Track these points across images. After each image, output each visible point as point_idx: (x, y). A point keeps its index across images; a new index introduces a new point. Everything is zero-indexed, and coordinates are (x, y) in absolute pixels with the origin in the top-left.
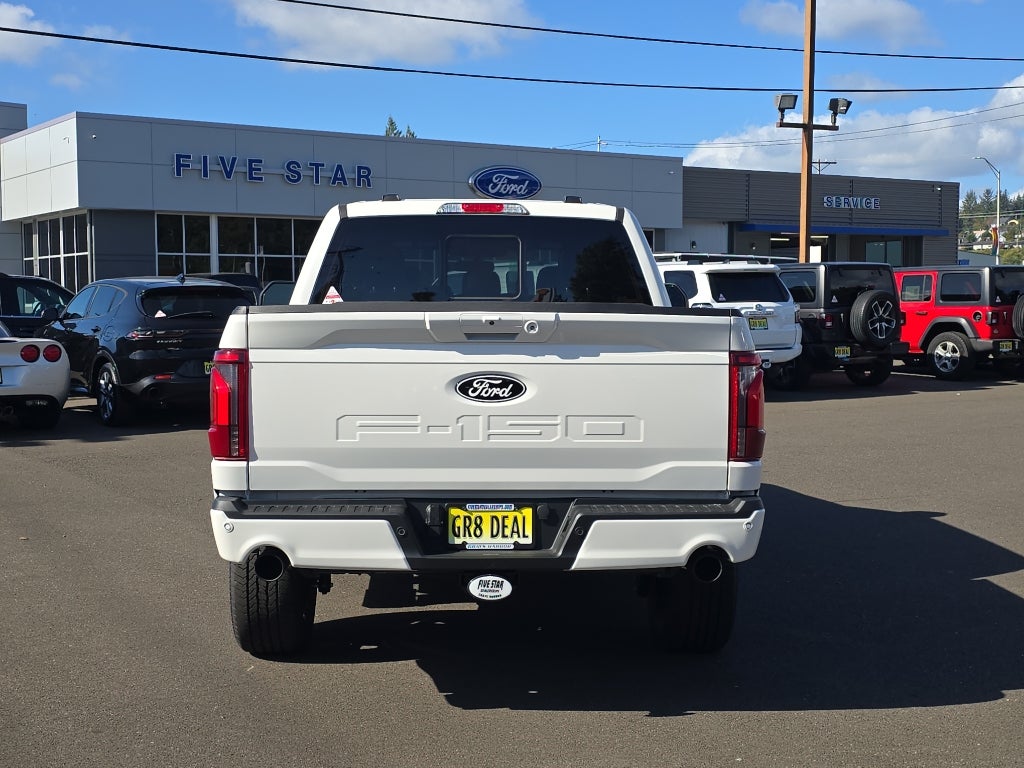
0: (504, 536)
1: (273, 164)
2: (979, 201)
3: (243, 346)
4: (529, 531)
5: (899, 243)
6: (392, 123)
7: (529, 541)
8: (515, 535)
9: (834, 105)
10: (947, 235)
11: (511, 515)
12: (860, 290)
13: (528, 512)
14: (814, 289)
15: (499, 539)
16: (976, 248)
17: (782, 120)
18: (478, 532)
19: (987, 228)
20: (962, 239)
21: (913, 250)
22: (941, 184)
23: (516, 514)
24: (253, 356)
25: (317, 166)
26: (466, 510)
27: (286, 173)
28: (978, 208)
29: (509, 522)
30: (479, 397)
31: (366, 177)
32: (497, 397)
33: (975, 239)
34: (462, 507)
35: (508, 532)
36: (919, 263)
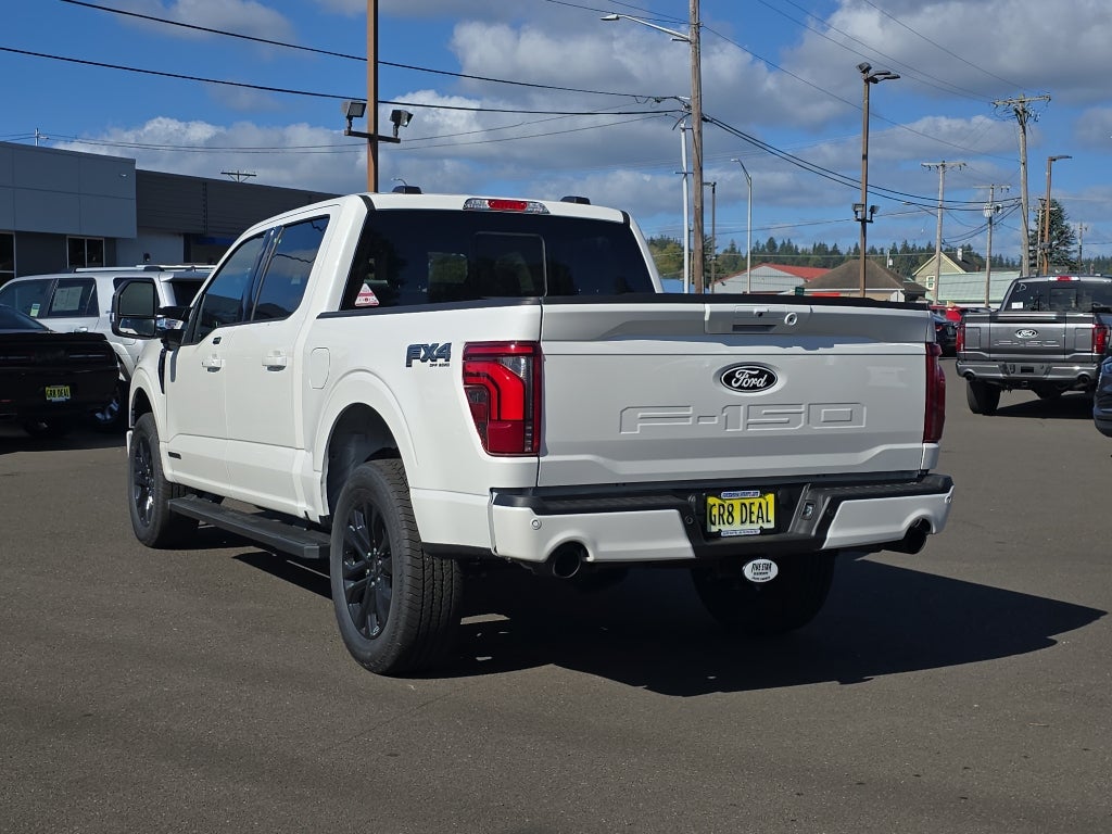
0: (751, 522)
3: (536, 339)
4: (772, 516)
7: (771, 525)
8: (760, 521)
9: (396, 117)
11: (757, 501)
13: (770, 498)
15: (748, 526)
17: (350, 128)
18: (730, 520)
23: (761, 500)
24: (545, 347)
26: (720, 499)
29: (755, 509)
30: (740, 387)
32: (755, 387)
34: (717, 496)
35: (754, 518)
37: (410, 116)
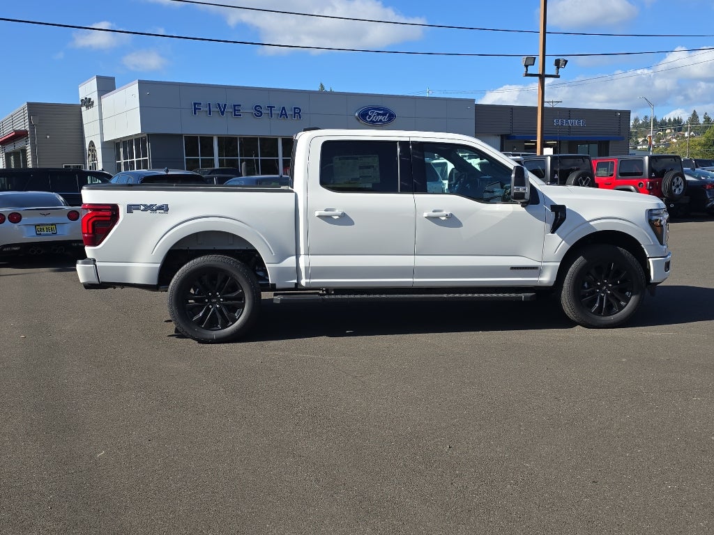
1: (247, 107)
2: (641, 122)
5: (596, 145)
6: (322, 86)
9: (557, 63)
10: (623, 140)
12: (572, 171)
14: (544, 171)
16: (639, 147)
17: (527, 72)
19: (645, 137)
20: (632, 143)
21: (604, 148)
22: (620, 112)
25: (271, 107)
27: (254, 112)
28: (641, 126)
31: (299, 113)
33: (638, 143)
36: (607, 155)
37: (566, 61)
